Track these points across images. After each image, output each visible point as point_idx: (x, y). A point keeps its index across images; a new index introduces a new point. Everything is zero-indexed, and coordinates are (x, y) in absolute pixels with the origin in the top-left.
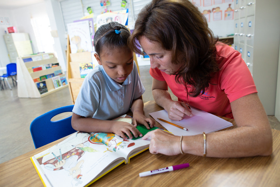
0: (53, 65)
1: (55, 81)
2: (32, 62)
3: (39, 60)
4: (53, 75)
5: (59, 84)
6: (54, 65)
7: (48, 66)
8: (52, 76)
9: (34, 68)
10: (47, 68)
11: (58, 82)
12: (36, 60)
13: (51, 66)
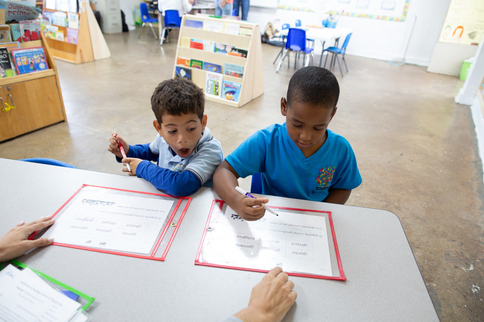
0: (234, 49)
1: (213, 81)
2: (199, 29)
3: (215, 30)
4: (219, 69)
5: (216, 89)
6: (237, 53)
7: (222, 48)
8: (215, 69)
9: (194, 41)
10: (216, 50)
11: (217, 86)
12: (209, 30)
13: (229, 50)
